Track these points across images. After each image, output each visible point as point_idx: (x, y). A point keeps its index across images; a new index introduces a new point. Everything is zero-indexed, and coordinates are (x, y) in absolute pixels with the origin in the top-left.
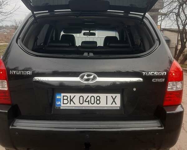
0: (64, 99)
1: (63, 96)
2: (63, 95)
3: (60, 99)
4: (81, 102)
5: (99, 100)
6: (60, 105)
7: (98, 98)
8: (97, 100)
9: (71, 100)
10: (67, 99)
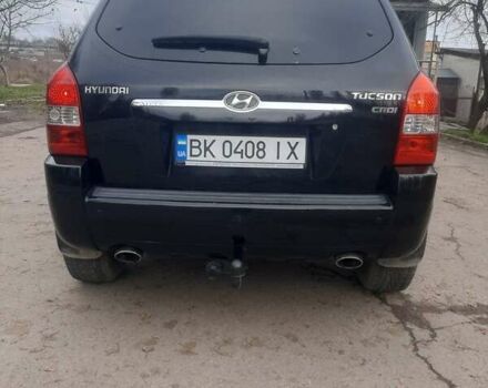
0: (192, 147)
1: (191, 141)
2: (190, 137)
3: (185, 146)
4: (227, 153)
5: (263, 150)
6: (185, 158)
7: (261, 146)
8: (259, 150)
9: (207, 149)
10: (198, 147)
